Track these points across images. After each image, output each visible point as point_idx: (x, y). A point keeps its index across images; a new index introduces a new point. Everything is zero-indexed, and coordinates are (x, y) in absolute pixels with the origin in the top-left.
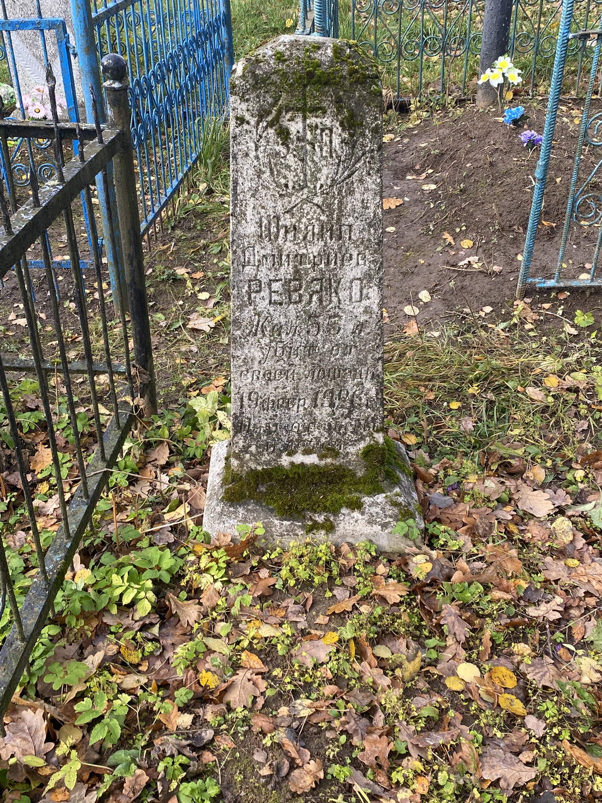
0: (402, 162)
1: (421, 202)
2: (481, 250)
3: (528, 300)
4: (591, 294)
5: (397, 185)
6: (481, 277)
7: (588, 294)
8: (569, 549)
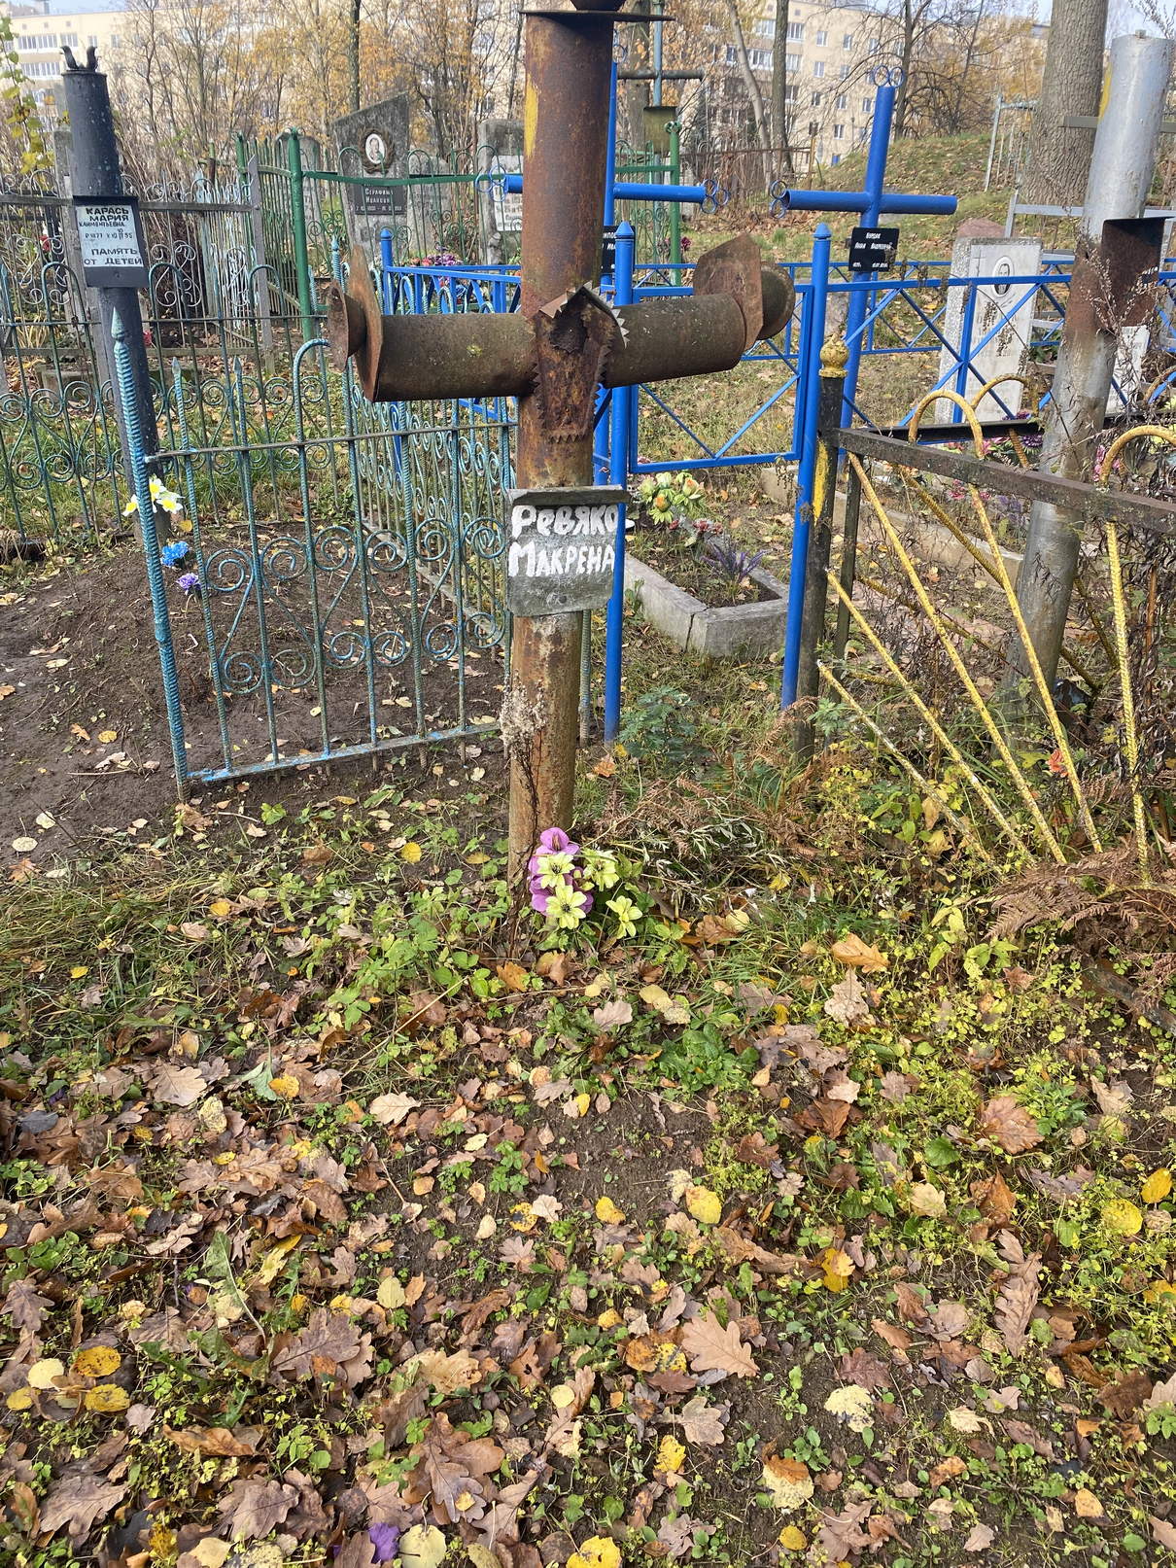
0: (22, 631)
1: (42, 686)
2: (128, 742)
3: (197, 801)
4: (282, 778)
5: (10, 665)
6: (129, 780)
7: (277, 779)
8: (223, 1140)
